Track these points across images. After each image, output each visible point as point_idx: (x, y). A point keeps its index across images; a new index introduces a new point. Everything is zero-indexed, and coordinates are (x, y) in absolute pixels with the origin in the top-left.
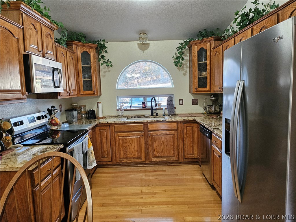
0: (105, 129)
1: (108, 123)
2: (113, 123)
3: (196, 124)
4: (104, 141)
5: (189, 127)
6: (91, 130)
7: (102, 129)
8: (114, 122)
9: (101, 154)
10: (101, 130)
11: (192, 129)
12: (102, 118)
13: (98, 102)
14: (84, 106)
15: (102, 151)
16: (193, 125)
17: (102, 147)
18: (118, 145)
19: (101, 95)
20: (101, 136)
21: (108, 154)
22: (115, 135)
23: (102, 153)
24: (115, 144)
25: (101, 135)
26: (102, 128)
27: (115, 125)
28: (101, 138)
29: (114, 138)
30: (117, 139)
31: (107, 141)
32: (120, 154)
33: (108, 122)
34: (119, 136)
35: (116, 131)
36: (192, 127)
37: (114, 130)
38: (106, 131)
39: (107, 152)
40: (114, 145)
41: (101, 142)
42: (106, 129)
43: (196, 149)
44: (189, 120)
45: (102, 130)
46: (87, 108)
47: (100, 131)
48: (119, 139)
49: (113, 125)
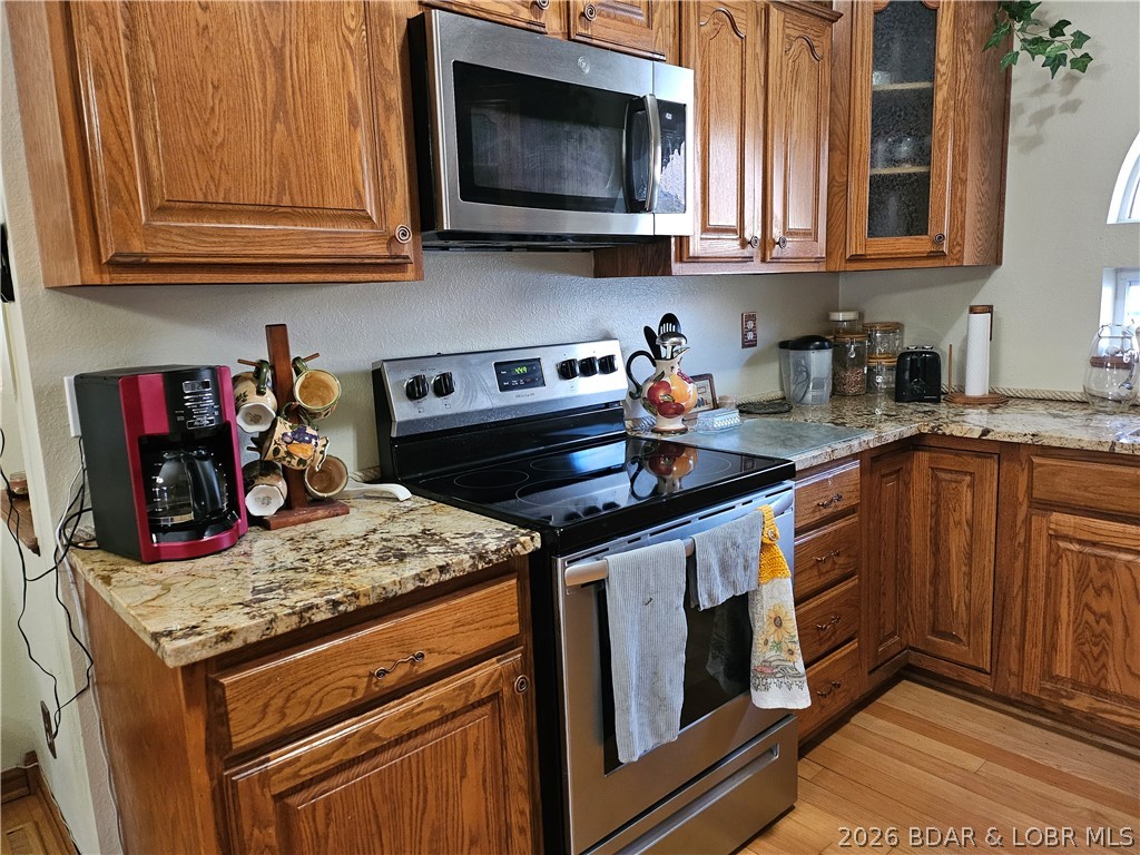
0: (966, 473)
1: (989, 437)
2: (1026, 444)
4: (956, 541)
7: (950, 471)
8: (1028, 440)
9: (929, 613)
10: (942, 475)
13: (973, 304)
14: (895, 328)
15: (936, 593)
17: (938, 575)
18: (1042, 582)
19: (998, 261)
20: (938, 506)
21: (974, 625)
22: (1028, 521)
23: (934, 606)
24: (1025, 581)
25: (937, 503)
26: (948, 461)
27: (1036, 460)
28: (936, 516)
29: (1021, 538)
30: (1044, 550)
31: (970, 546)
32: (1054, 647)
33: (986, 432)
34: (1058, 536)
35: (1036, 494)
37: (1030, 487)
38: (971, 486)
39: (968, 607)
40: (1018, 582)
41: (937, 545)
42: (971, 474)
45: (948, 476)
47: (935, 478)
48: (1056, 556)
49: (1024, 453)
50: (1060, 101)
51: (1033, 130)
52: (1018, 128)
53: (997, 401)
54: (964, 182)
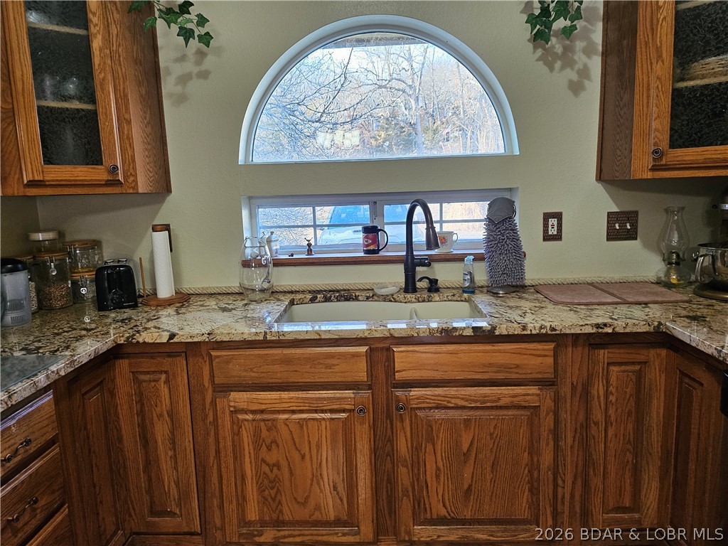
0: (161, 372)
1: (175, 340)
2: (204, 342)
3: (664, 352)
4: (161, 431)
5: (623, 368)
6: (48, 398)
7: (148, 373)
8: (205, 338)
9: (146, 498)
10: (142, 377)
11: (639, 376)
12: (168, 303)
13: (154, 223)
14: (96, 244)
15: (150, 480)
16: (642, 358)
17: (150, 463)
18: (230, 449)
19: (168, 190)
20: (143, 405)
21: (183, 498)
22: (214, 403)
23: (150, 491)
24: (218, 452)
25: (141, 402)
26: (146, 364)
27: (214, 353)
28: (141, 413)
29: (211, 418)
30: (228, 424)
31: (172, 433)
32: (244, 498)
33: (172, 336)
34: (238, 411)
35: (217, 381)
36: (637, 367)
37: (212, 376)
38: (167, 381)
39: (177, 484)
40: (213, 453)
41: (146, 439)
42: (166, 372)
43: (655, 484)
44: (628, 330)
45: (147, 377)
46: (108, 255)
47: (136, 380)
48: (237, 425)
49: (204, 349)
50: (195, 70)
51: (179, 89)
52: (168, 86)
53: (182, 300)
54: (129, 122)
